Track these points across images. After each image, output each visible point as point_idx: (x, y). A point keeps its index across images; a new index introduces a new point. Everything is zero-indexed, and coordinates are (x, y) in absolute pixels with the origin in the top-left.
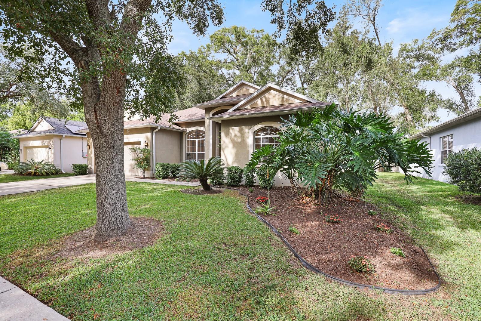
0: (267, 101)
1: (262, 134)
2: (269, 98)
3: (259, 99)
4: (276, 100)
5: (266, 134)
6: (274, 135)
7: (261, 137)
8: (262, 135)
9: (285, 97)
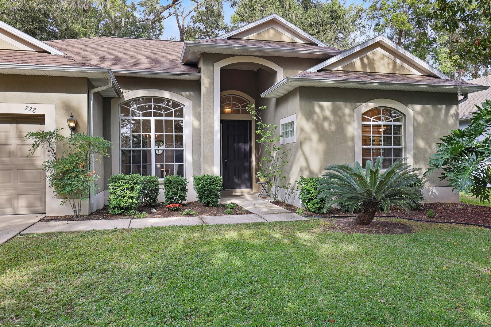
0: (371, 63)
1: (372, 119)
2: (374, 60)
3: (358, 58)
4: (384, 65)
5: (379, 119)
6: (391, 121)
7: (371, 123)
8: (373, 121)
9: (398, 61)
